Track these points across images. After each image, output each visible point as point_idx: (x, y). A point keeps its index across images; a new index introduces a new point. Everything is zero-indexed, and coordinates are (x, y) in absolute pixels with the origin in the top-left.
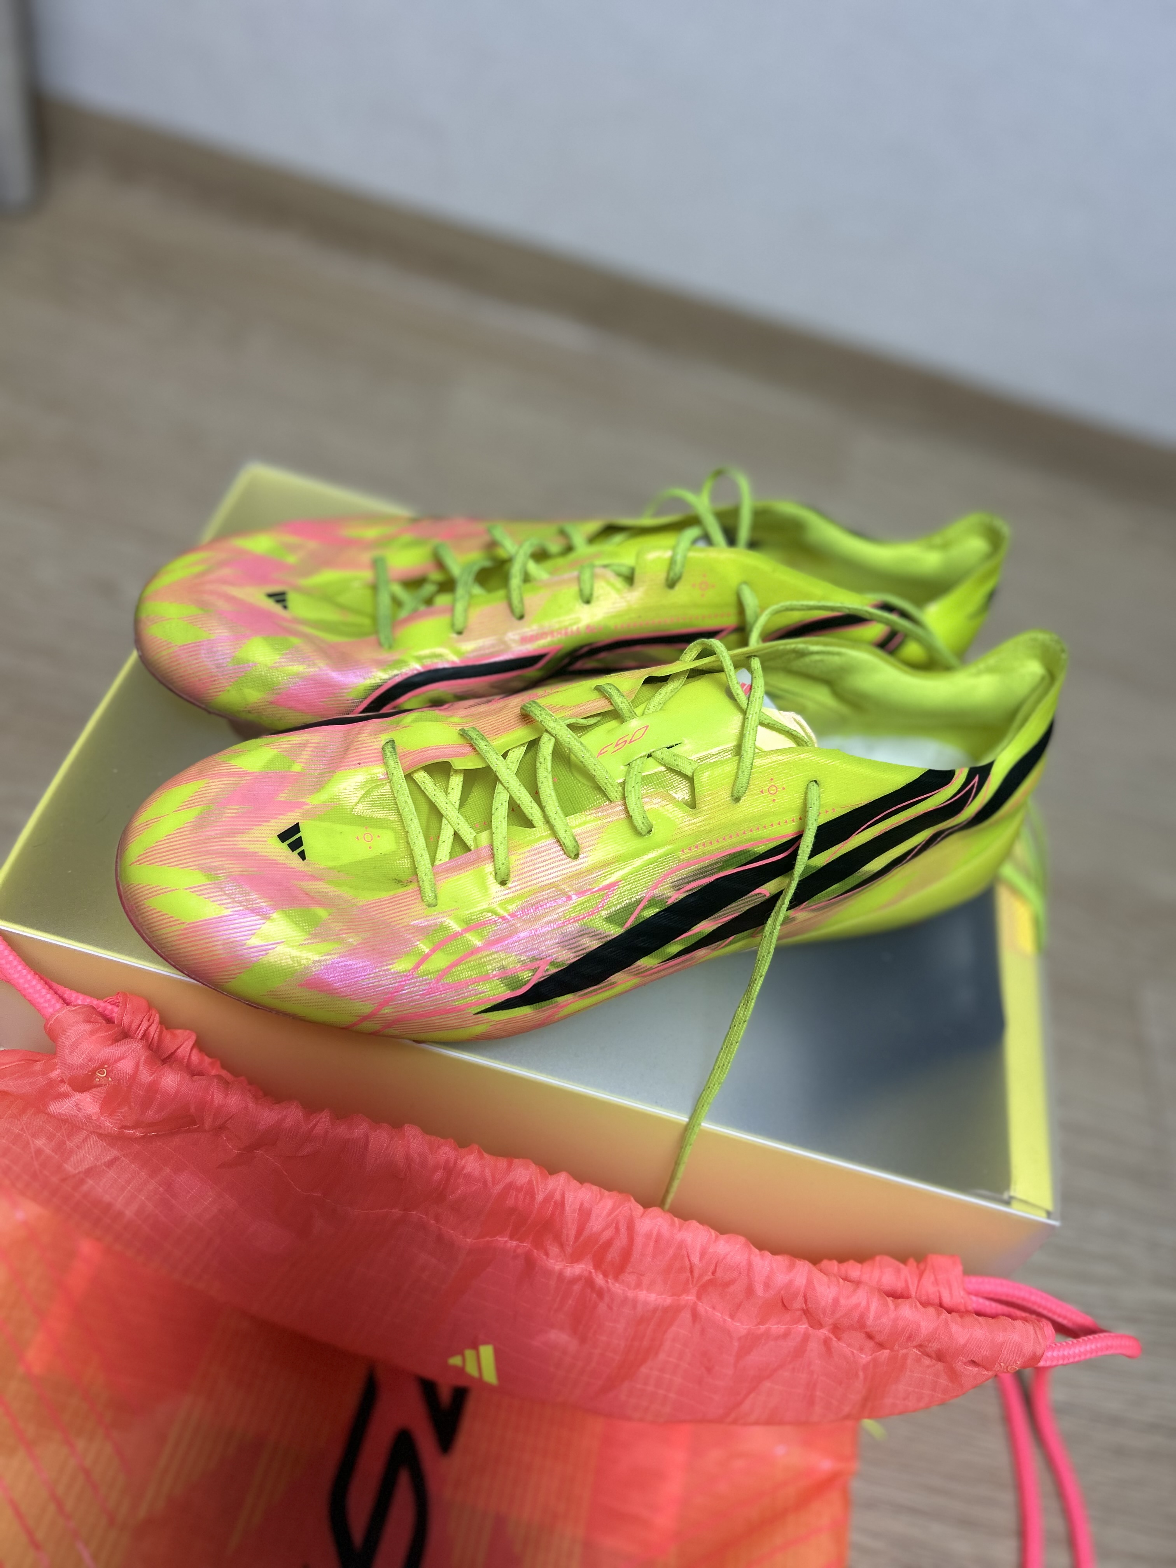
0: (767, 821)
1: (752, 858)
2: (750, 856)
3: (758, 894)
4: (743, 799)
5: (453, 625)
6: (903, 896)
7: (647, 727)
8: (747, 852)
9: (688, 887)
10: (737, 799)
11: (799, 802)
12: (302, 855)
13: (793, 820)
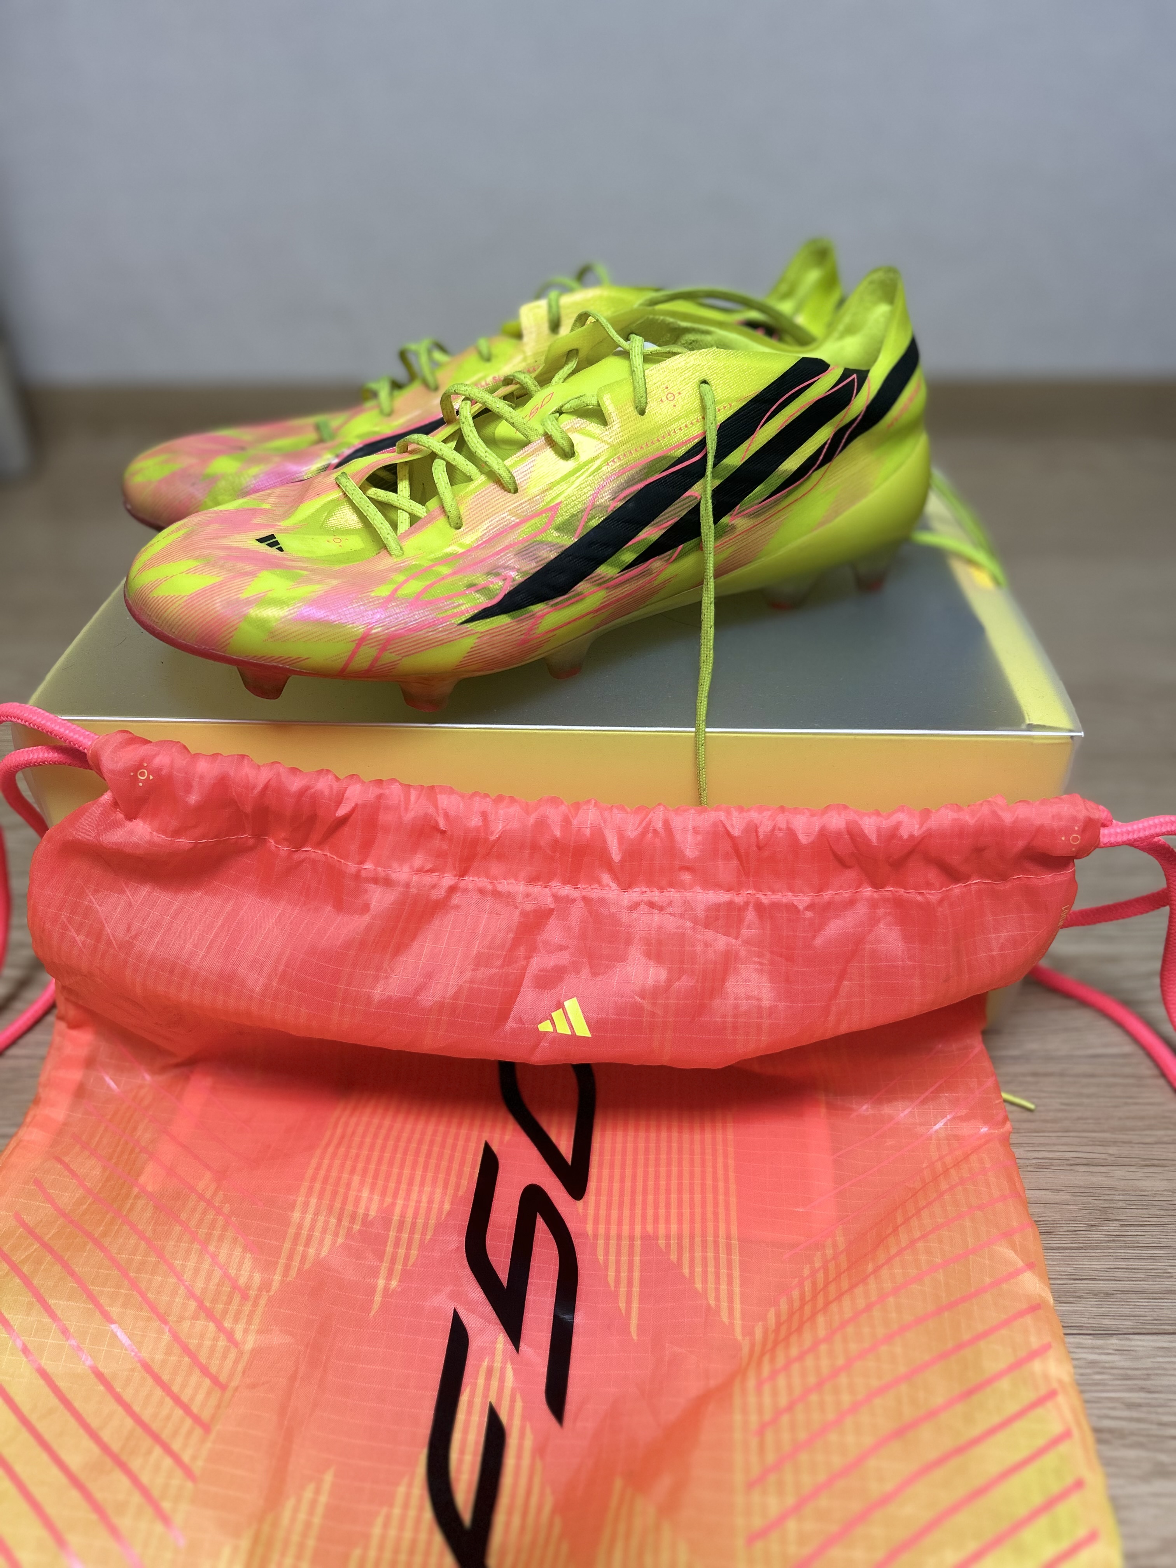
0: (675, 426)
1: (672, 462)
2: (670, 461)
3: (689, 496)
4: (647, 411)
5: (382, 412)
6: (836, 511)
7: (552, 393)
8: (666, 458)
9: (622, 496)
10: (642, 412)
11: (697, 403)
12: (281, 549)
13: (697, 421)
